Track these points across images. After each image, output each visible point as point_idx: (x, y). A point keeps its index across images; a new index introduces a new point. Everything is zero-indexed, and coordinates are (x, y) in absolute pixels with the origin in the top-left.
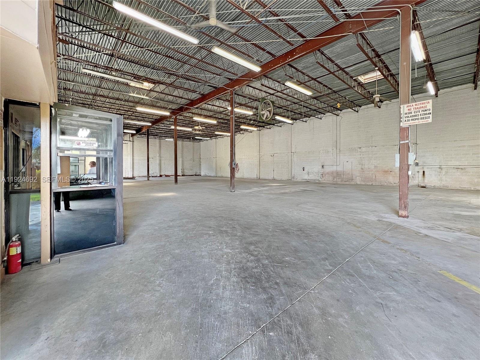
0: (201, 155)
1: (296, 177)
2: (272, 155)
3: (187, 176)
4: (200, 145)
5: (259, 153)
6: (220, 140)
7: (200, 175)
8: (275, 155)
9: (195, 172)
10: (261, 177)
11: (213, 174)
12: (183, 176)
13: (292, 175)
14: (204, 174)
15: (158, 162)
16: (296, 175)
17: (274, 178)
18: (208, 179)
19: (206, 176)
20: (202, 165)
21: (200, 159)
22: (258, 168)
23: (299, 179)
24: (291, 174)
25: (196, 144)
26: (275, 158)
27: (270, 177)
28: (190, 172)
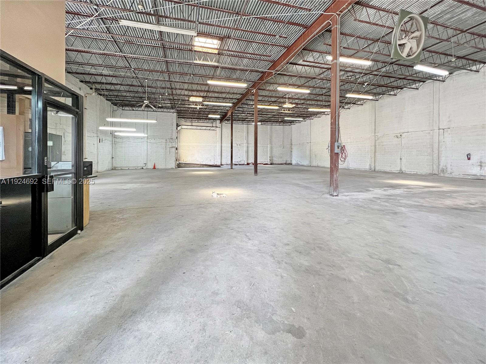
0: (293, 140)
1: (449, 170)
2: (399, 135)
3: (276, 164)
4: (292, 129)
5: (375, 133)
6: (315, 120)
7: (291, 164)
8: (404, 135)
9: (285, 160)
10: (377, 169)
11: (306, 163)
12: (271, 164)
13: (441, 167)
14: (296, 163)
15: (245, 149)
16: (449, 167)
17: (401, 170)
18: (299, 169)
19: (297, 165)
20: (293, 153)
21: (292, 144)
22: (373, 156)
23: (456, 173)
24: (439, 165)
25: (287, 127)
26: (403, 140)
27: (395, 169)
28: (280, 160)
